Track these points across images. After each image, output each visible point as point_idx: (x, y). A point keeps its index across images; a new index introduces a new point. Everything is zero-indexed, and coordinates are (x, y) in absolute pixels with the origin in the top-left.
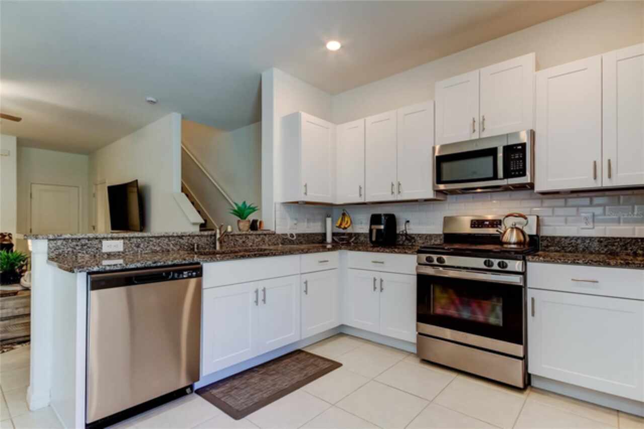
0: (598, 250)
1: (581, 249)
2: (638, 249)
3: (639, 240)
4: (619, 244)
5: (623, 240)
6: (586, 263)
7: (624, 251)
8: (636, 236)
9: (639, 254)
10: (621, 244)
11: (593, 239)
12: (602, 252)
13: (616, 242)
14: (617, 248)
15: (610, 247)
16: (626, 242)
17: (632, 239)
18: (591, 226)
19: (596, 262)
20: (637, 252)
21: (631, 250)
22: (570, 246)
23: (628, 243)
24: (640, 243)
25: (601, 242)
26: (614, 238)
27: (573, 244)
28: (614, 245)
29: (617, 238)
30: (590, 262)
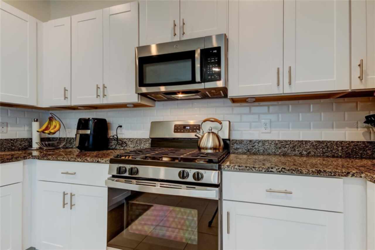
0: (274, 152)
1: (262, 151)
2: (303, 150)
3: (304, 143)
4: (289, 146)
5: (292, 143)
6: (280, 172)
7: (294, 152)
8: (301, 139)
9: (303, 154)
10: (291, 146)
11: (270, 142)
12: (278, 153)
13: (287, 144)
14: (288, 150)
15: (283, 149)
16: (294, 145)
17: (299, 141)
18: (268, 130)
19: (289, 170)
20: (303, 153)
21: (298, 151)
22: (253, 148)
23: (295, 145)
24: (304, 146)
25: (277, 144)
26: (286, 141)
27: (256, 147)
28: (286, 147)
29: (288, 141)
30: (283, 170)
